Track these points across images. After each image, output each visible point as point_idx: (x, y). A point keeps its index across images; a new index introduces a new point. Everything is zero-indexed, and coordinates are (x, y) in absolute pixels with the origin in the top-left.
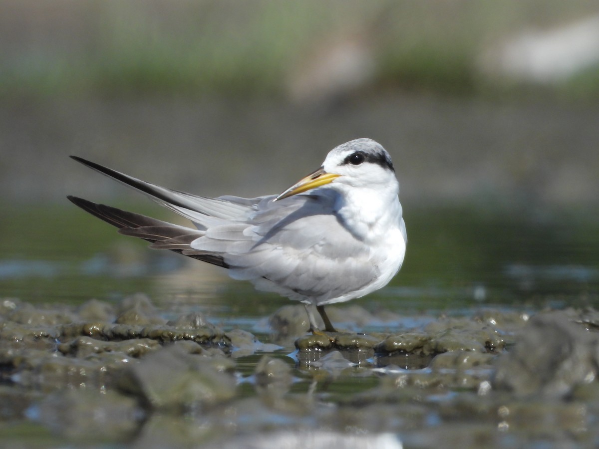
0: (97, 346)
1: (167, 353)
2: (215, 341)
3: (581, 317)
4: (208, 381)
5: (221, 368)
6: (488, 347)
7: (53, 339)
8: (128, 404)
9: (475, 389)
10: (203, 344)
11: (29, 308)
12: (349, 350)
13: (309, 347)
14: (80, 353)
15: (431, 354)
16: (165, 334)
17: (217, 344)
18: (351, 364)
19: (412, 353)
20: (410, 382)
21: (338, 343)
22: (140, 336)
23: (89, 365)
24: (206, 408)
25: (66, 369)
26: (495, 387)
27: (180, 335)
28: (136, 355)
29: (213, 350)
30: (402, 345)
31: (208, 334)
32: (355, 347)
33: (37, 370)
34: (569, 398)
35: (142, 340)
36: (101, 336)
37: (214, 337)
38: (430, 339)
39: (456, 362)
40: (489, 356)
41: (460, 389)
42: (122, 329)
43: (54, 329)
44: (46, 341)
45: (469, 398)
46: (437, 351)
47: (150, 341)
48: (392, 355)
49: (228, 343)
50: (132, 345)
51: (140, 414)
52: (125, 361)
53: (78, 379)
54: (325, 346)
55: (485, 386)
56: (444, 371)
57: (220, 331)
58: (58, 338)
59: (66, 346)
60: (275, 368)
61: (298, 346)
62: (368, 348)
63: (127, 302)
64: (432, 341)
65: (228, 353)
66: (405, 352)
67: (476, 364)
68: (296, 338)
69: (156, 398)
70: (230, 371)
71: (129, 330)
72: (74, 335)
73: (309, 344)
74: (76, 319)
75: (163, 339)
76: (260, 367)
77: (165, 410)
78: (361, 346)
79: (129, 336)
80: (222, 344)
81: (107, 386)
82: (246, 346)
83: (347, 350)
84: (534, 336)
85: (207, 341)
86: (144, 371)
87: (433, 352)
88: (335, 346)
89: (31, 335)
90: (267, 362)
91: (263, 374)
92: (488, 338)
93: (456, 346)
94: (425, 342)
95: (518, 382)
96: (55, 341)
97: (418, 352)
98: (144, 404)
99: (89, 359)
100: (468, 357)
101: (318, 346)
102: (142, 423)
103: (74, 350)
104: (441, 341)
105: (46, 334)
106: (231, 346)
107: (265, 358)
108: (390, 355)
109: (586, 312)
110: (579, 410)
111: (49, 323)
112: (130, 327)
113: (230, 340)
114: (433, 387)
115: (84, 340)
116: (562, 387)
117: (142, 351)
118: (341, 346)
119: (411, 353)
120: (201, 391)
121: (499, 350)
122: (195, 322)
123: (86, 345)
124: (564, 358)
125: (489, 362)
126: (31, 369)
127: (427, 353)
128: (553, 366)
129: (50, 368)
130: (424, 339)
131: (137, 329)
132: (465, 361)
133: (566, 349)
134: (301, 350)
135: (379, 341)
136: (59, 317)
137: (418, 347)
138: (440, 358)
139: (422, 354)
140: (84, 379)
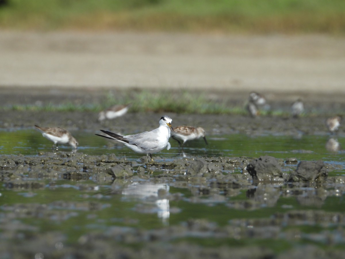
0: (104, 164)
1: (119, 166)
3: (205, 159)
4: (127, 172)
5: (130, 169)
6: (186, 165)
8: (111, 176)
9: (183, 174)
10: (126, 164)
11: (90, 156)
12: (157, 165)
13: (148, 165)
14: (101, 166)
18: (157, 168)
20: (169, 172)
22: (113, 162)
23: (102, 168)
24: (127, 178)
25: (98, 169)
26: (187, 174)
27: (121, 162)
28: (112, 166)
29: (128, 165)
30: (168, 165)
31: (127, 162)
32: (158, 165)
33: (92, 169)
34: (203, 176)
36: (105, 162)
37: (128, 162)
39: (179, 168)
40: (186, 167)
41: (180, 174)
42: (109, 161)
43: (95, 160)
44: (93, 163)
45: (182, 176)
46: (175, 166)
47: (115, 163)
50: (111, 164)
51: (113, 179)
52: (110, 167)
53: (100, 171)
54: (152, 164)
55: (185, 173)
56: (176, 170)
57: (130, 161)
58: (96, 162)
59: (98, 164)
60: (141, 169)
61: (146, 164)
62: (161, 165)
63: (110, 155)
65: (131, 166)
67: (183, 169)
68: (146, 163)
69: (116, 175)
70: (132, 170)
72: (99, 162)
74: (100, 159)
75: (118, 163)
76: (138, 169)
77: (118, 178)
79: (111, 162)
80: (130, 164)
81: (106, 172)
82: (135, 164)
84: (195, 163)
85: (127, 163)
86: (114, 169)
88: (154, 164)
89: (90, 162)
91: (139, 170)
92: (186, 163)
93: (179, 165)
94: (173, 164)
95: (192, 173)
97: (171, 166)
98: (114, 176)
99: (102, 167)
100: (181, 167)
101: (150, 164)
102: (113, 181)
103: (99, 165)
104: (176, 164)
105: (93, 161)
107: (139, 167)
108: (165, 166)
109: (206, 158)
110: (205, 179)
111: (94, 159)
112: (111, 160)
113: (132, 163)
114: (174, 174)
115: (101, 163)
116: (202, 174)
120: (126, 174)
121: (188, 166)
122: (124, 159)
124: (202, 168)
125: (186, 168)
126: (90, 169)
127: (173, 166)
128: (199, 169)
129: (94, 169)
131: (112, 161)
133: (202, 166)
135: (163, 164)
136: (96, 158)
137: (171, 165)
138: (176, 167)
140: (101, 171)
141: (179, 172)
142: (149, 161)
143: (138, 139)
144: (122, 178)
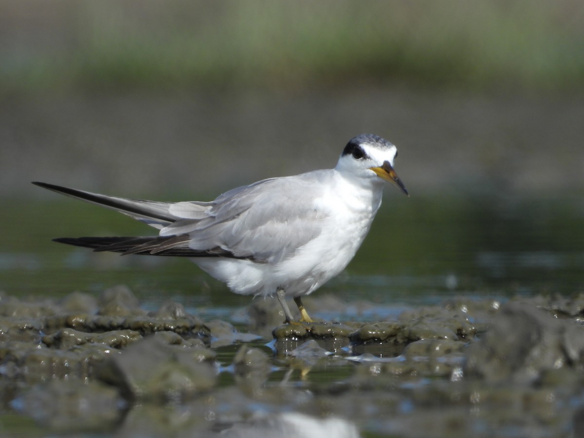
0: (80, 338)
1: (148, 344)
2: (194, 331)
3: (550, 304)
4: (188, 372)
5: (202, 358)
6: (460, 334)
7: (37, 331)
8: (111, 394)
9: (447, 376)
10: (183, 334)
11: (14, 301)
12: (325, 339)
13: (286, 337)
14: (64, 344)
15: (404, 342)
16: (146, 325)
17: (196, 334)
18: (327, 353)
19: (387, 342)
20: (384, 369)
21: (314, 332)
22: (122, 327)
23: (72, 356)
24: (186, 398)
25: (51, 361)
26: (466, 374)
27: (160, 326)
28: (118, 346)
29: (192, 340)
30: (376, 334)
31: (188, 324)
32: (330, 336)
33: (19, 362)
34: (538, 384)
35: (124, 331)
36: (84, 327)
37: (193, 327)
38: (403, 327)
39: (429, 349)
40: (460, 343)
41: (433, 376)
42: (104, 320)
43: (38, 321)
44: (31, 333)
45: (441, 385)
46: (410, 339)
47: (131, 332)
48: (367, 343)
49: (207, 332)
50: (114, 336)
51: (121, 404)
52: (108, 352)
53: (62, 370)
54: (302, 335)
55: (457, 373)
56: (416, 358)
57: (199, 321)
58: (42, 330)
59: (49, 338)
60: (253, 356)
61: (275, 335)
62: (343, 336)
63: (108, 294)
64: (405, 329)
65: (207, 343)
66: (380, 340)
67: (448, 351)
68: (273, 328)
69: (138, 389)
70: (209, 361)
71: (111, 322)
72: (57, 327)
73: (285, 333)
74: (59, 311)
75: (144, 329)
76: (239, 357)
77: (147, 400)
78: (337, 335)
79: (111, 328)
80: (201, 334)
81: (89, 376)
82: (225, 336)
83: (323, 339)
84: (503, 324)
85: (187, 332)
86: (126, 361)
87: (406, 340)
88: (311, 335)
89: (16, 327)
90: (246, 351)
91: (242, 363)
92: (460, 326)
93: (428, 334)
94: (399, 330)
95: (489, 369)
96: (39, 333)
97: (392, 341)
98: (126, 393)
99: (73, 350)
100: (440, 345)
101: (295, 335)
102: (124, 413)
103: (57, 342)
104: (414, 329)
105: (30, 325)
106: (210, 336)
107: (244, 347)
108: (365, 343)
109: (554, 299)
110: (549, 396)
111: (33, 315)
112: (112, 318)
113: (209, 330)
114: (406, 375)
115: (66, 332)
116: (532, 373)
117: (124, 342)
118: (316, 335)
119: (385, 341)
120: (182, 381)
121: (471, 338)
122: (174, 313)
123: (69, 337)
124: (532, 345)
125: (461, 349)
126: (16, 361)
127: (400, 341)
128: (522, 353)
129: (35, 360)
130: (397, 327)
131: (119, 320)
132: (438, 348)
133: (534, 337)
134: (279, 340)
135: (354, 330)
136: (43, 309)
137: (391, 336)
138: (413, 346)
139: (396, 342)
140: (67, 370)
141: (430, 366)
142: (287, 320)
144: (163, 399)
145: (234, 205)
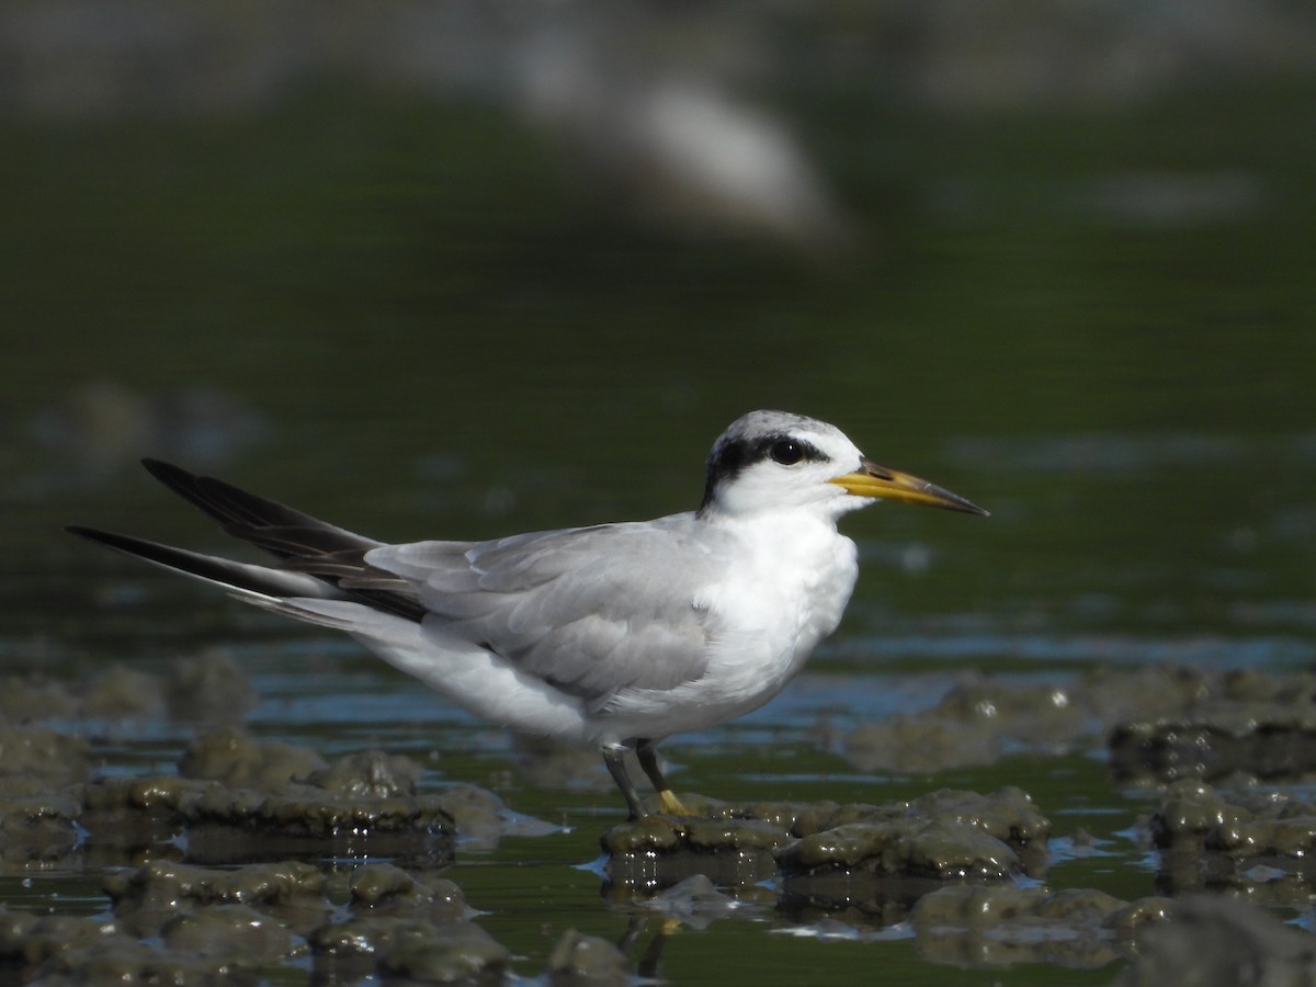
2: (420, 823)
7: (67, 821)
10: (393, 834)
12: (717, 854)
13: (631, 850)
15: (899, 870)
16: (313, 813)
17: (423, 830)
18: (733, 905)
19: (860, 869)
21: (694, 838)
22: (258, 817)
27: (345, 814)
30: (837, 852)
31: (406, 810)
32: (731, 848)
36: (171, 809)
37: (418, 816)
38: (897, 836)
39: (966, 909)
40: (1035, 896)
42: (218, 801)
44: (50, 826)
46: (914, 864)
48: (816, 873)
49: (448, 826)
54: (666, 845)
56: (939, 931)
57: (429, 802)
58: (78, 820)
61: (607, 847)
62: (760, 851)
64: (901, 841)
66: (844, 866)
67: (1010, 914)
71: (234, 804)
72: (108, 808)
73: (630, 842)
75: (308, 822)
78: (744, 845)
80: (435, 830)
83: (713, 854)
85: (402, 826)
87: (903, 866)
88: (687, 845)
89: (21, 813)
94: (887, 842)
96: (73, 827)
97: (872, 866)
100: (990, 900)
101: (651, 846)
104: (920, 840)
105: (52, 810)
106: (455, 833)
108: (812, 872)
112: (237, 796)
113: (452, 820)
118: (700, 844)
119: (857, 867)
125: (1036, 909)
127: (890, 867)
130: (883, 837)
131: (251, 801)
132: (985, 908)
134: (615, 856)
137: (871, 855)
139: (880, 868)
141: (968, 947)
143: (508, 599)
145: (524, 564)
